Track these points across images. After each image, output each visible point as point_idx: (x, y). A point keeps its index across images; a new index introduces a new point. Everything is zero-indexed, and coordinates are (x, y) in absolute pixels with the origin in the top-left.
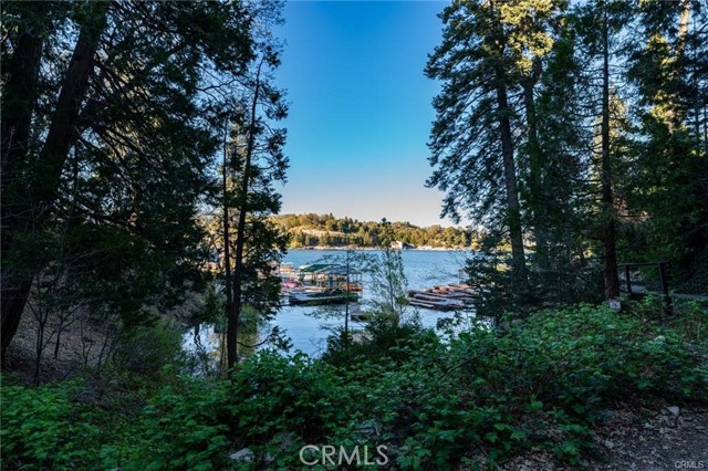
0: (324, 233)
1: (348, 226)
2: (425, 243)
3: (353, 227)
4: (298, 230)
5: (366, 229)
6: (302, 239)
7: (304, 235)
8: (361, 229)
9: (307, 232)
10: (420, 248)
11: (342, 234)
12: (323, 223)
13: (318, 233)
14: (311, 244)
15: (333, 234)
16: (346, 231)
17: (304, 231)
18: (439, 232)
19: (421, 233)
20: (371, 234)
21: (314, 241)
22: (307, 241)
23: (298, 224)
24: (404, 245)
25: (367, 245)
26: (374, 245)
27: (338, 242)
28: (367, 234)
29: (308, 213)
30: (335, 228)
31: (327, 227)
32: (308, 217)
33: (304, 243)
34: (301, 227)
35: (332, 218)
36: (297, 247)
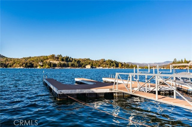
0: (59, 62)
1: (67, 59)
2: (99, 66)
3: (70, 60)
4: (48, 61)
5: (75, 61)
6: (50, 64)
7: (51, 63)
8: (74, 61)
9: (52, 62)
10: (97, 68)
11: (66, 63)
12: (58, 58)
13: (56, 62)
14: (53, 67)
15: (62, 62)
16: (67, 61)
17: (50, 61)
18: (104, 62)
19: (97, 62)
20: (77, 63)
21: (55, 65)
22: (52, 65)
23: (48, 59)
24: (91, 67)
25: (76, 67)
26: (79, 67)
27: (64, 65)
28: (76, 62)
29: (51, 55)
30: (63, 60)
31: (59, 60)
32: (51, 56)
33: (51, 66)
34: (49, 60)
35: (61, 56)
36: (48, 67)
